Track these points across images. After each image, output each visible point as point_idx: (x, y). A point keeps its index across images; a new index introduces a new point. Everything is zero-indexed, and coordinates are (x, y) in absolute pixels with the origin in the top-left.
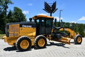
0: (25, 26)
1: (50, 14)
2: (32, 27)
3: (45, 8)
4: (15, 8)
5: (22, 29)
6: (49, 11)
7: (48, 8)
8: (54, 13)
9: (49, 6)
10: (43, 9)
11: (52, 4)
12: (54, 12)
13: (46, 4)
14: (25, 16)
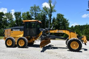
0: (15, 30)
2: (20, 30)
4: (58, 14)
5: (12, 32)
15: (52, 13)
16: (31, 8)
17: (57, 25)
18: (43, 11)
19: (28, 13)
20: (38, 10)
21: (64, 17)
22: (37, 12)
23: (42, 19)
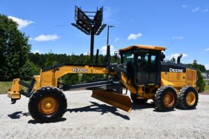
1: (90, 36)
3: (77, 22)
6: (87, 30)
8: (98, 34)
9: (86, 17)
10: (73, 24)
11: (94, 14)
12: (100, 32)
14: (27, 40)
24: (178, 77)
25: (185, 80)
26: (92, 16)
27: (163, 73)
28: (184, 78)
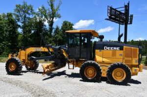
3: (110, 17)
6: (121, 22)
7: (116, 17)
9: (119, 12)
10: (107, 19)
11: (124, 9)
13: (111, 10)
15: (54, 19)
16: (17, 6)
17: (61, 39)
18: (38, 15)
19: (10, 15)
20: (29, 12)
21: (73, 27)
22: (27, 16)
23: (36, 28)
24: (114, 54)
25: (122, 57)
26: (123, 10)
27: (97, 51)
28: (121, 55)
